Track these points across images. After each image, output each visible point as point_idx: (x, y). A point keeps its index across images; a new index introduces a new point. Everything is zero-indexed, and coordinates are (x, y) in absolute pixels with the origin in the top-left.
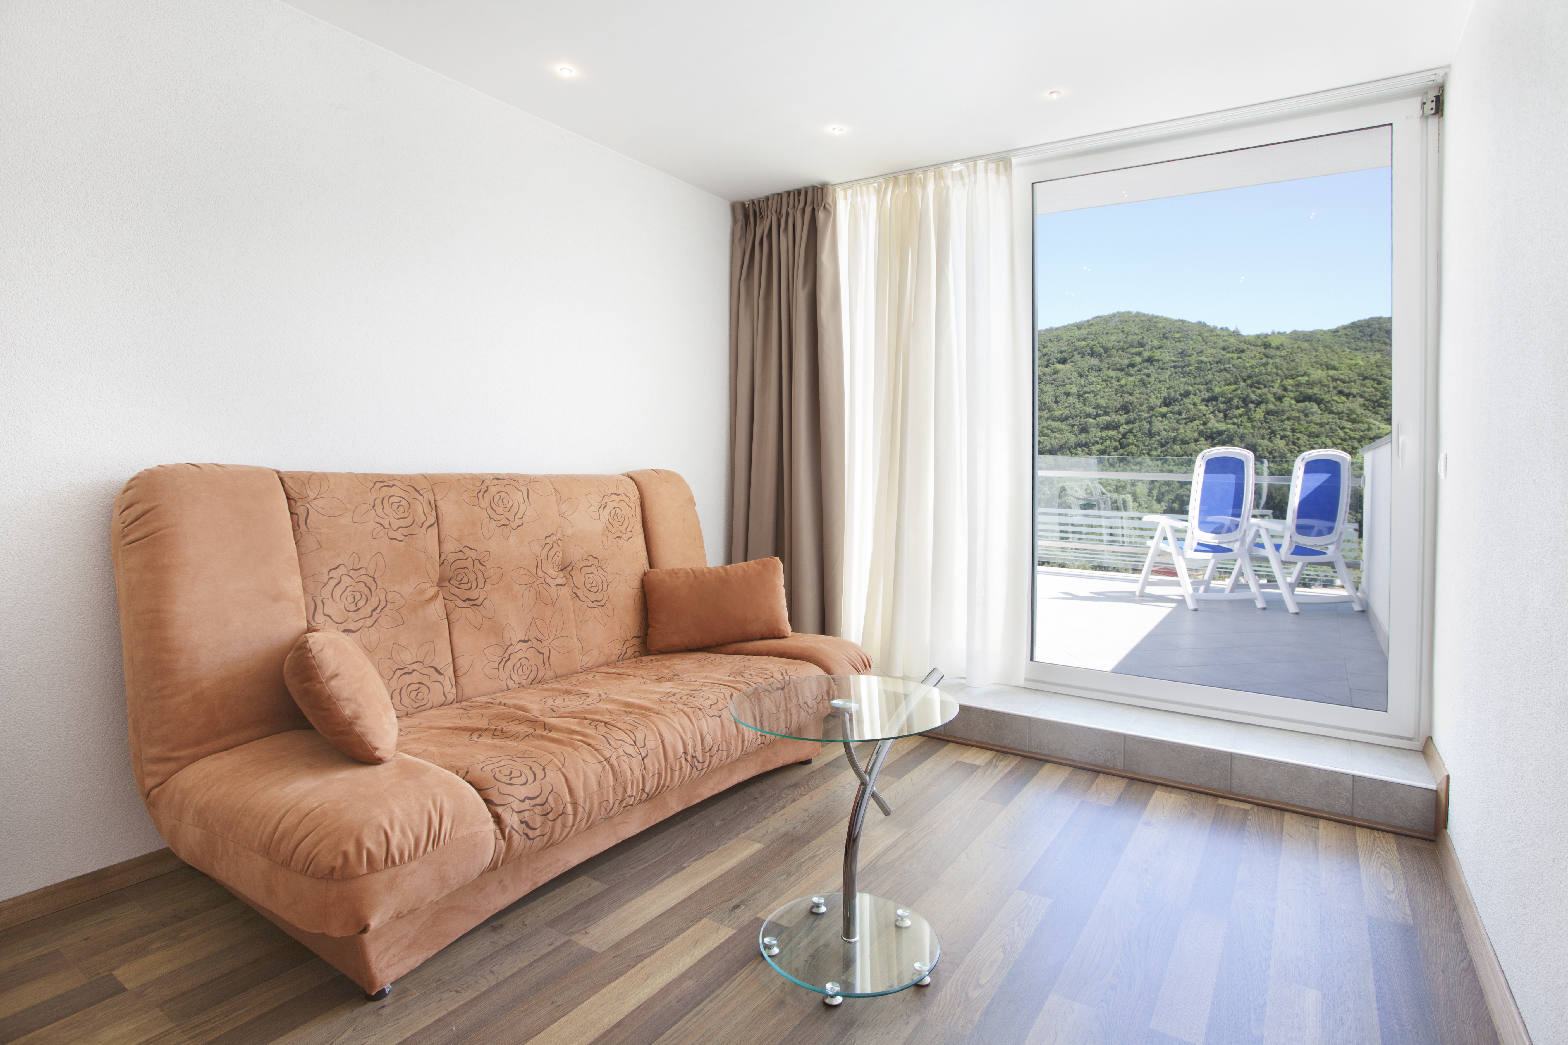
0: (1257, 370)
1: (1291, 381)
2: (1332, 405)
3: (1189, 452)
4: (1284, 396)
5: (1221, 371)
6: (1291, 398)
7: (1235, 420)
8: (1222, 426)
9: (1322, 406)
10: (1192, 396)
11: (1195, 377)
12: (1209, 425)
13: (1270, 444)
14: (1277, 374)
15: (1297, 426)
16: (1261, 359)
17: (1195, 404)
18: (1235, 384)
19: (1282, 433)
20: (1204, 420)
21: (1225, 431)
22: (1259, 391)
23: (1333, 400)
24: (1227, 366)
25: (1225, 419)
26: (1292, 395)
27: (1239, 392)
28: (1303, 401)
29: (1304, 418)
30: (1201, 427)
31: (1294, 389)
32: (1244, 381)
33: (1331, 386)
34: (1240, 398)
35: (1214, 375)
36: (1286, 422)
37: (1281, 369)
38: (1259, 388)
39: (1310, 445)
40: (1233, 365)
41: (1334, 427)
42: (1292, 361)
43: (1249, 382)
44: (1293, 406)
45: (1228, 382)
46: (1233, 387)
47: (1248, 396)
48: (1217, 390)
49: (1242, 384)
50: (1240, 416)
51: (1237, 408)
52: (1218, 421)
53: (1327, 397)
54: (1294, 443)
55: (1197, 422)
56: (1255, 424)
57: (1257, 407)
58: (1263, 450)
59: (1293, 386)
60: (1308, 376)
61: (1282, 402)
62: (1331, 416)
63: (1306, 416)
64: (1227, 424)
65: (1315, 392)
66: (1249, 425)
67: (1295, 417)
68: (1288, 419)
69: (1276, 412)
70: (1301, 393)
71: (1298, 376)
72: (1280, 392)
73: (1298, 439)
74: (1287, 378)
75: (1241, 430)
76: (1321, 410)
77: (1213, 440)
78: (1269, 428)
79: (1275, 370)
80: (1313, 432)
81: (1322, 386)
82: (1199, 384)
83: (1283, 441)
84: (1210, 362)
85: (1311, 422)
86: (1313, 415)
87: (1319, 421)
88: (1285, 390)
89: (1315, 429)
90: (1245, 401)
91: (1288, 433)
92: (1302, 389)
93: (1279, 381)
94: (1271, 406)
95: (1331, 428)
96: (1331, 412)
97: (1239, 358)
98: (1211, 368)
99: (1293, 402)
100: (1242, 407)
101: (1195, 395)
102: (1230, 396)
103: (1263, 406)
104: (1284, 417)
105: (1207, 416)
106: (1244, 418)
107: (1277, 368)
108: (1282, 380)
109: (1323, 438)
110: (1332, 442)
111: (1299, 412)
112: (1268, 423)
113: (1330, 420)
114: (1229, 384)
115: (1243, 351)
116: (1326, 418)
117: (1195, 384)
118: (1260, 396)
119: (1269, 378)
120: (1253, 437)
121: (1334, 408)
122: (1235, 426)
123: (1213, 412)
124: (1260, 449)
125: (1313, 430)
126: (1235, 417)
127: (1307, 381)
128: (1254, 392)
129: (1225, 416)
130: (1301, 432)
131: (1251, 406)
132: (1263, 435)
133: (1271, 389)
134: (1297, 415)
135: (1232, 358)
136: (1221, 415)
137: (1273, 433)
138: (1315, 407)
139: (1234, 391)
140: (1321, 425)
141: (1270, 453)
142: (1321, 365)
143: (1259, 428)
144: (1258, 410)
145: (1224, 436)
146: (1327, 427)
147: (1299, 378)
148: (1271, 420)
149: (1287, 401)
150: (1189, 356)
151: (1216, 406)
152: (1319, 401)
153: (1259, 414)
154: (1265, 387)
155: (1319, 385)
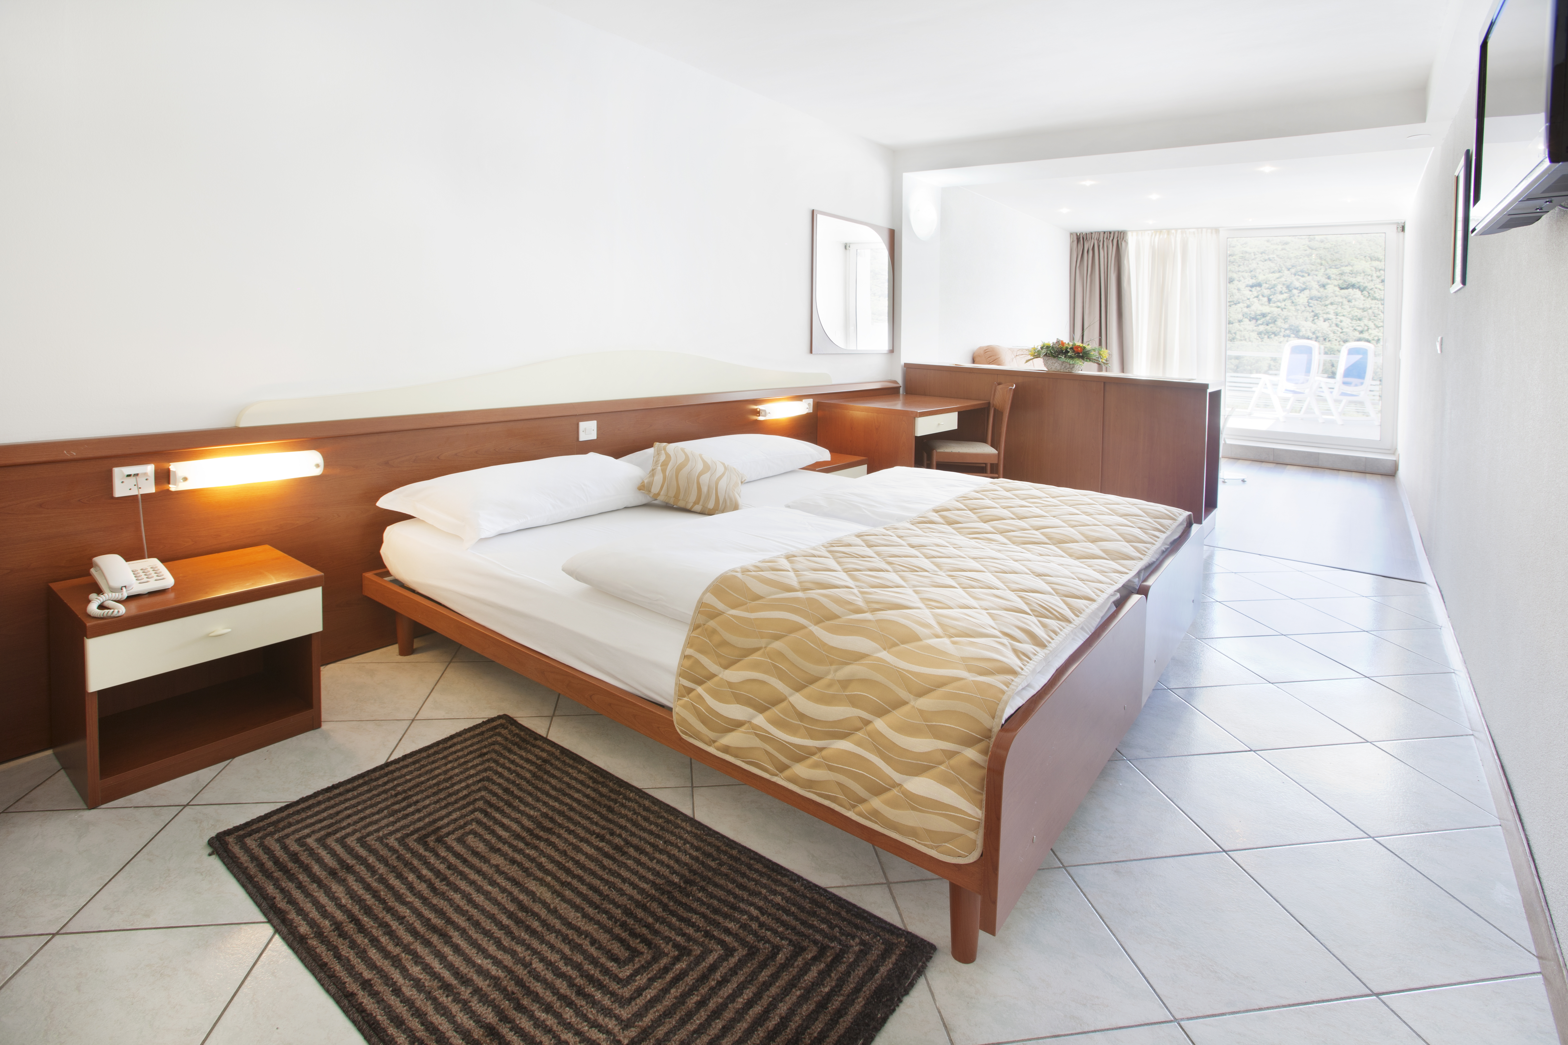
0: (1301, 261)
1: (1334, 271)
2: (1374, 292)
3: (1233, 331)
4: (1328, 284)
5: (1266, 261)
6: (1335, 286)
7: (1279, 304)
8: (1266, 309)
9: (1365, 293)
10: (1236, 282)
11: (1239, 266)
12: (1253, 308)
13: (1314, 326)
14: (1321, 264)
15: (1339, 310)
16: (1306, 250)
17: (1239, 290)
18: (1279, 272)
19: (1325, 316)
20: (1249, 303)
21: (1269, 313)
22: (1303, 279)
23: (1376, 288)
24: (1271, 256)
25: (1269, 303)
26: (1336, 283)
27: (1283, 279)
28: (1347, 288)
29: (1347, 303)
30: (1245, 310)
31: (1338, 278)
32: (1289, 270)
33: (1375, 275)
34: (1284, 284)
35: (1258, 264)
36: (1329, 306)
37: (1325, 260)
38: (1303, 276)
39: (1352, 327)
40: (1277, 256)
41: (1376, 311)
42: (1336, 253)
43: (1293, 271)
44: (1337, 293)
45: (1272, 270)
46: (1277, 275)
47: (1291, 283)
48: (1261, 278)
49: (1286, 272)
50: (1284, 300)
51: (1281, 293)
52: (1262, 305)
53: (1370, 285)
54: (1337, 325)
55: (1241, 305)
56: (1298, 307)
57: (1300, 292)
58: (1306, 330)
59: (1336, 275)
60: (1352, 266)
61: (1325, 289)
62: (1374, 302)
63: (1349, 301)
64: (1271, 307)
65: (1359, 280)
66: (1293, 308)
67: (1339, 302)
68: (1332, 304)
69: (1319, 298)
70: (1345, 281)
71: (1342, 266)
72: (1324, 280)
73: (1341, 321)
74: (1330, 268)
75: (1285, 313)
76: (1364, 296)
77: (1257, 321)
78: (1313, 311)
79: (1319, 261)
80: (1356, 316)
81: (1365, 275)
82: (1243, 272)
83: (1327, 323)
84: (1254, 253)
85: (1354, 306)
86: (1356, 300)
87: (1362, 306)
88: (1329, 278)
89: (1358, 313)
90: (1289, 288)
91: (1332, 316)
92: (1345, 278)
93: (1323, 270)
94: (1315, 293)
95: (1373, 313)
96: (1374, 299)
97: (1283, 249)
98: (1256, 258)
99: (1337, 289)
100: (1286, 293)
101: (1239, 281)
102: (1274, 282)
103: (1307, 292)
104: (1327, 302)
105: (1251, 300)
106: (1288, 303)
107: (1321, 258)
108: (1326, 269)
109: (1366, 321)
110: (1375, 324)
111: (1342, 298)
112: (1311, 307)
113: (1373, 306)
114: (1273, 272)
115: (1286, 244)
116: (1369, 303)
117: (1239, 271)
118: (1304, 283)
119: (1313, 267)
120: (1296, 318)
121: (1376, 295)
122: (1279, 309)
123: (1257, 297)
124: (1303, 329)
125: (1356, 314)
126: (1279, 301)
127: (1351, 271)
128: (1298, 280)
129: (1269, 300)
130: (1343, 316)
131: (1295, 292)
132: (1307, 318)
133: (1315, 277)
134: (1341, 300)
135: (1276, 249)
136: (1266, 299)
137: (1316, 315)
138: (1357, 292)
139: (1278, 278)
140: (1364, 310)
141: (1314, 333)
142: (1365, 257)
143: (1303, 311)
144: (1301, 295)
145: (1268, 318)
146: (1370, 311)
147: (1343, 268)
148: (1314, 305)
149: (1332, 288)
150: (1233, 247)
151: (1259, 291)
152: (1362, 289)
153: (1302, 299)
154: (1309, 275)
155: (1363, 274)
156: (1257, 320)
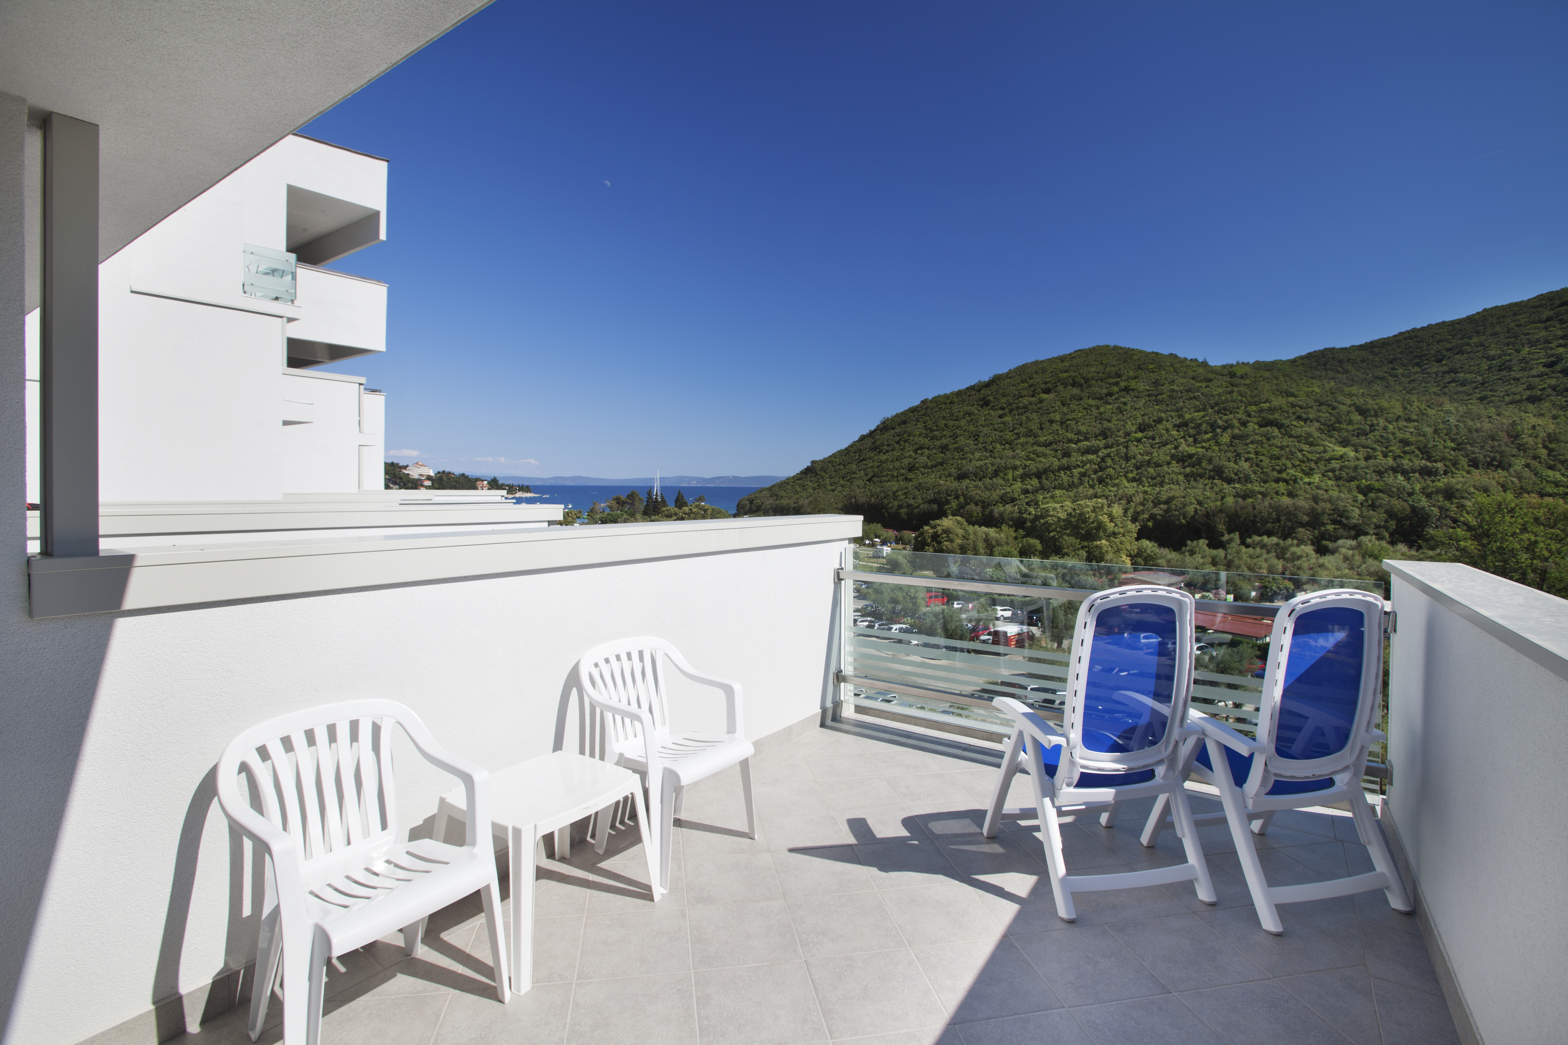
0: (1223, 398)
1: (1254, 408)
2: (1291, 429)
3: (1162, 474)
4: (1248, 422)
5: (1191, 399)
6: (1255, 424)
7: (1204, 444)
8: (1192, 450)
9: (1283, 430)
10: (1164, 422)
11: (1167, 405)
12: (1181, 449)
13: (1236, 467)
14: (1242, 401)
15: (1259, 449)
16: (1227, 387)
17: (1167, 430)
18: (1204, 410)
19: (1246, 456)
20: (1176, 444)
21: (1195, 454)
22: (1226, 417)
23: (1292, 425)
24: (1196, 394)
25: (1195, 444)
26: (1255, 420)
27: (1207, 418)
28: (1265, 426)
29: (1266, 441)
30: (1173, 451)
31: (1257, 415)
32: (1212, 408)
33: (1291, 411)
34: (1208, 424)
35: (1184, 402)
36: (1250, 446)
37: (1245, 397)
38: (1225, 415)
39: (1271, 466)
40: (1202, 393)
41: (1293, 449)
42: (1256, 389)
43: (1216, 408)
44: (1257, 431)
45: (1197, 409)
46: (1202, 414)
47: (1215, 421)
48: (1187, 416)
49: (1210, 410)
50: (1209, 440)
51: (1206, 433)
52: (1188, 445)
53: (1286, 422)
54: (1257, 465)
55: (1169, 446)
56: (1222, 447)
57: (1223, 432)
58: (1229, 471)
59: (1256, 413)
60: (1270, 403)
61: (1246, 427)
62: (1290, 439)
63: (1268, 439)
64: (1197, 447)
65: (1276, 417)
66: (1216, 448)
67: (1258, 441)
68: (1252, 442)
69: (1241, 437)
70: (1263, 418)
71: (1261, 403)
72: (1244, 418)
73: (1261, 461)
74: (1250, 405)
75: (1209, 453)
76: (1282, 434)
77: (1184, 463)
78: (1235, 451)
79: (1239, 398)
80: (1275, 455)
81: (1282, 412)
82: (1171, 411)
83: (1248, 463)
84: (1181, 391)
85: (1272, 445)
86: (1274, 439)
87: (1280, 445)
88: (1249, 416)
89: (1276, 451)
90: (1213, 426)
91: (1252, 456)
92: (1264, 415)
93: (1243, 408)
94: (1236, 431)
95: (1290, 451)
96: (1291, 436)
97: (1207, 387)
98: (1182, 397)
99: (1256, 427)
100: (1210, 432)
101: (1167, 421)
102: (1199, 421)
103: (1229, 431)
104: (1248, 441)
105: (1179, 441)
106: (1212, 443)
107: (1241, 395)
108: (1246, 407)
109: (1284, 461)
110: (1292, 463)
111: (1261, 436)
112: (1234, 446)
113: (1290, 443)
114: (1198, 411)
115: (1210, 380)
116: (1287, 441)
117: (1167, 411)
118: (1226, 421)
119: (1235, 405)
120: (1220, 459)
121: (1293, 432)
122: (1204, 450)
123: (1183, 437)
124: (1226, 470)
125: (1275, 452)
126: (1204, 441)
127: (1269, 407)
128: (1221, 418)
129: (1195, 441)
130: (1263, 455)
131: (1219, 430)
132: (1229, 458)
133: (1237, 415)
134: (1260, 439)
135: (1201, 387)
136: (1191, 439)
137: (1238, 455)
138: (1276, 432)
139: (1203, 417)
140: (1282, 448)
141: (1236, 474)
142: (1281, 392)
143: (1226, 451)
144: (1225, 434)
145: (1194, 459)
146: (1287, 449)
147: (1262, 405)
148: (1236, 444)
149: (1251, 426)
150: (1162, 385)
151: (1186, 431)
152: (1279, 426)
153: (1225, 438)
154: (1231, 413)
155: (1280, 411)
156: (1184, 461)
